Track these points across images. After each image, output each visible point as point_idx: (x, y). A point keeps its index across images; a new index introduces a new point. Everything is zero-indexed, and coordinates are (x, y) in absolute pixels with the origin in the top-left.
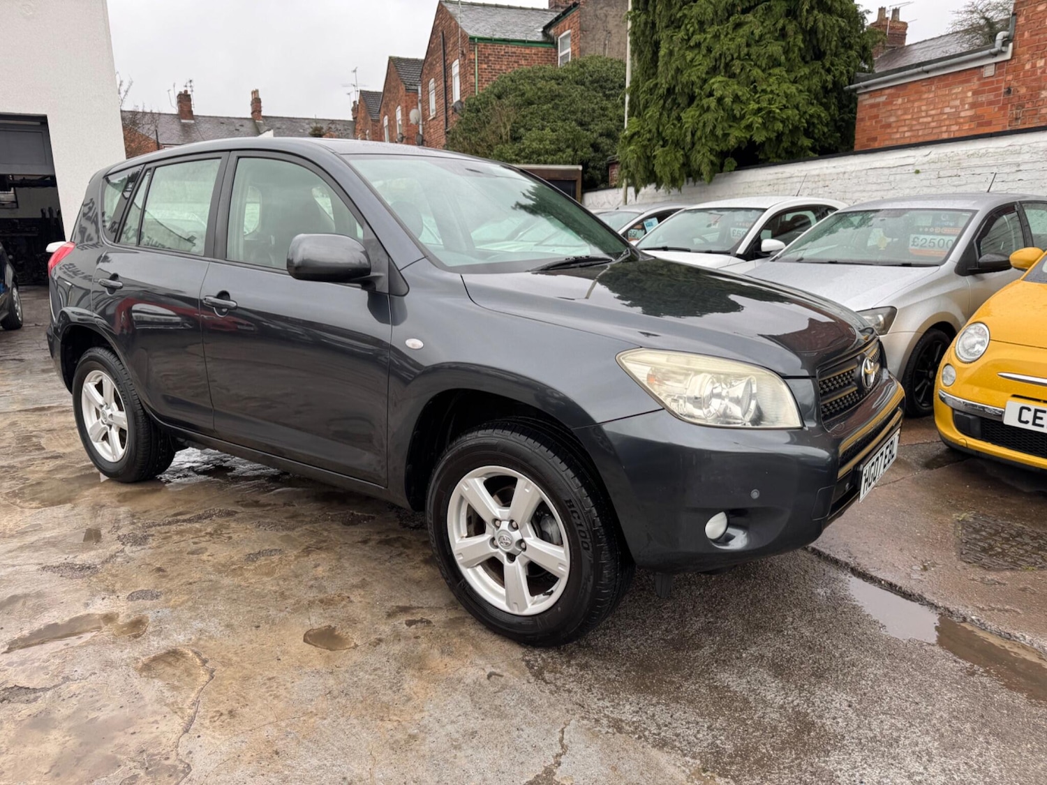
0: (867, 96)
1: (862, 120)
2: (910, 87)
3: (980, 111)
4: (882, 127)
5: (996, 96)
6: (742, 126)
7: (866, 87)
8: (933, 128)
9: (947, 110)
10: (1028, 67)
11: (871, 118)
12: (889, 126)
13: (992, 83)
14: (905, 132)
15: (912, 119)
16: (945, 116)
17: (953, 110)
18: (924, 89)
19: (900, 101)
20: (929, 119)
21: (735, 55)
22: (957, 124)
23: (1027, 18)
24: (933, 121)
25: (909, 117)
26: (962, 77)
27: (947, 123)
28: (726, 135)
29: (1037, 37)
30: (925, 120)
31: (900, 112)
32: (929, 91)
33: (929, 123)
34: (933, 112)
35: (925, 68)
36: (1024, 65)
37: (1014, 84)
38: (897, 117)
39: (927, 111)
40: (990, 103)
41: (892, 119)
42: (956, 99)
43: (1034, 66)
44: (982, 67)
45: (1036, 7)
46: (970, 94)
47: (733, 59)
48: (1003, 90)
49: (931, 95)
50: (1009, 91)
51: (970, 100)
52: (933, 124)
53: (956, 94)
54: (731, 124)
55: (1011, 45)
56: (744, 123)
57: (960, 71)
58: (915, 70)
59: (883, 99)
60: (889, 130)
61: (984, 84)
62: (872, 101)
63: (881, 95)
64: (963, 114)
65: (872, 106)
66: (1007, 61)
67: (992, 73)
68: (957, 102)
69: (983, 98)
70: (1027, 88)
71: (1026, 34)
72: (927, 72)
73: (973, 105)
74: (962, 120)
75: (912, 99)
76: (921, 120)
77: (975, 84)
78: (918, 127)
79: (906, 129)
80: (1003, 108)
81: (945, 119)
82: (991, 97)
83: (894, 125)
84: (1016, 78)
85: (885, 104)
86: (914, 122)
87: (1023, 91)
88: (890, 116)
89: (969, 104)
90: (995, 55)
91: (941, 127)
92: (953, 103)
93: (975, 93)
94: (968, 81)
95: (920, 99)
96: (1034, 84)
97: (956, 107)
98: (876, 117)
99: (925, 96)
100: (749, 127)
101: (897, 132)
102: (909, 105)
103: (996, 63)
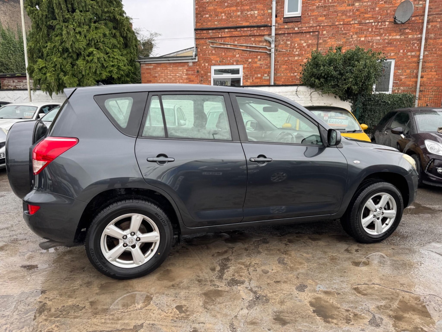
0: (144, 65)
1: (144, 73)
2: (162, 64)
3: (189, 77)
4: (153, 77)
5: (194, 72)
6: (108, 71)
7: (145, 61)
8: (173, 80)
9: (178, 75)
10: (203, 65)
11: (148, 73)
12: (156, 77)
13: (192, 68)
14: (162, 80)
15: (165, 76)
16: (177, 77)
17: (180, 75)
18: (168, 66)
19: (159, 69)
20: (171, 77)
21: (99, 41)
22: (182, 80)
23: (200, 49)
24: (173, 78)
25: (164, 75)
26: (182, 64)
27: (178, 79)
28: (101, 74)
29: (204, 56)
30: (170, 77)
31: (159, 73)
32: (170, 67)
33: (172, 78)
34: (172, 75)
35: (169, 59)
36: (201, 64)
37: (199, 69)
38: (159, 74)
39: (170, 74)
40: (192, 75)
41: (157, 75)
42: (180, 71)
43: (205, 65)
44: (188, 62)
45: (203, 47)
46: (185, 70)
47: (97, 42)
48: (196, 71)
49: (171, 69)
50: (198, 72)
51: (185, 72)
52: (173, 79)
53: (180, 70)
54: (102, 69)
55: (197, 57)
56: (108, 70)
57: (180, 62)
58: (165, 59)
59: (152, 67)
60: (156, 79)
61: (190, 68)
62: (147, 67)
63: (151, 66)
64: (183, 77)
65: (147, 69)
66: (196, 62)
67: (192, 65)
68: (181, 73)
69: (190, 72)
70: (204, 71)
71: (201, 55)
72: (169, 60)
73: (187, 74)
74: (183, 79)
75: (164, 69)
76: (168, 77)
77: (186, 67)
78: (167, 79)
79: (163, 79)
80: (197, 76)
81: (177, 78)
82: (192, 72)
83: (158, 77)
84: (200, 68)
85: (153, 69)
86: (166, 77)
87: (202, 72)
88: (156, 74)
89: (185, 74)
90: (192, 59)
91: (176, 80)
92: (179, 73)
93: (187, 70)
94: (184, 66)
95: (167, 69)
96: (205, 71)
97: (181, 74)
98: (150, 73)
99: (169, 69)
100: (111, 72)
101: (159, 80)
102: (163, 71)
103: (193, 62)
